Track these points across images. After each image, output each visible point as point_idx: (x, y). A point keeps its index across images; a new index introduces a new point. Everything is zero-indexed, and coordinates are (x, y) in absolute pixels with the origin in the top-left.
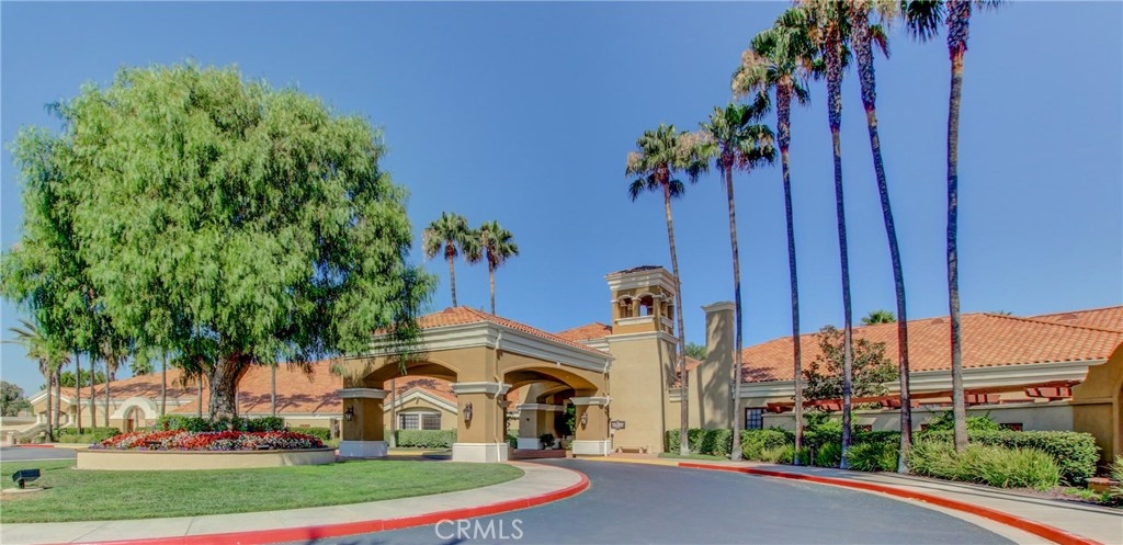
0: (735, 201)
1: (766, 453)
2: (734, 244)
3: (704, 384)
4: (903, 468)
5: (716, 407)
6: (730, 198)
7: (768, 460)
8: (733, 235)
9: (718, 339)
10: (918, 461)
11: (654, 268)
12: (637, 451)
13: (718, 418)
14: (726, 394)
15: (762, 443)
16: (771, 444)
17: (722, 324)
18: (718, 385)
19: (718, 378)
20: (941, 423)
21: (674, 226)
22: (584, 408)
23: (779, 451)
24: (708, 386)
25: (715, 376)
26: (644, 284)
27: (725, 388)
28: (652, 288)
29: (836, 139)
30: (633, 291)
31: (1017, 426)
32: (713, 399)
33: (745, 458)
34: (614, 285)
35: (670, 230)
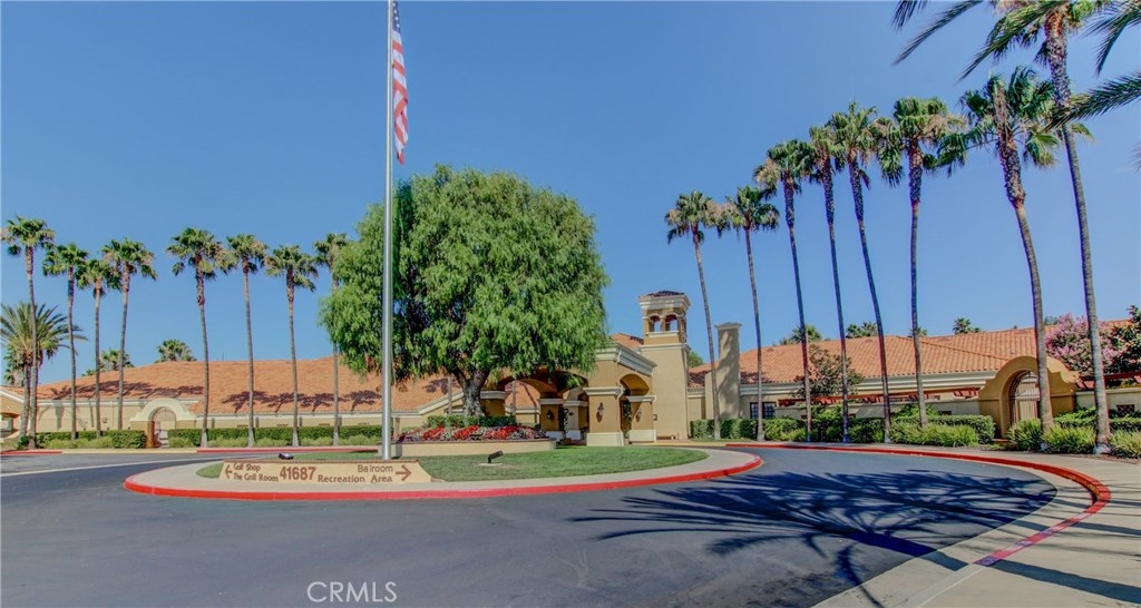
0: (752, 255)
1: (784, 435)
2: (753, 286)
3: (718, 385)
4: (887, 440)
5: (728, 402)
6: (749, 253)
7: (786, 440)
8: (752, 280)
9: (728, 350)
10: (898, 435)
11: (677, 294)
12: (670, 438)
13: (730, 408)
14: (736, 391)
15: (781, 427)
16: (787, 428)
17: (731, 339)
18: (729, 385)
19: (729, 380)
20: (903, 411)
21: (703, 266)
22: (639, 404)
23: (793, 434)
24: (720, 387)
25: (726, 378)
26: (669, 305)
27: (735, 387)
28: (675, 309)
29: (831, 229)
30: (660, 311)
31: (949, 413)
32: (726, 395)
33: (766, 439)
34: (645, 306)
35: (700, 269)
